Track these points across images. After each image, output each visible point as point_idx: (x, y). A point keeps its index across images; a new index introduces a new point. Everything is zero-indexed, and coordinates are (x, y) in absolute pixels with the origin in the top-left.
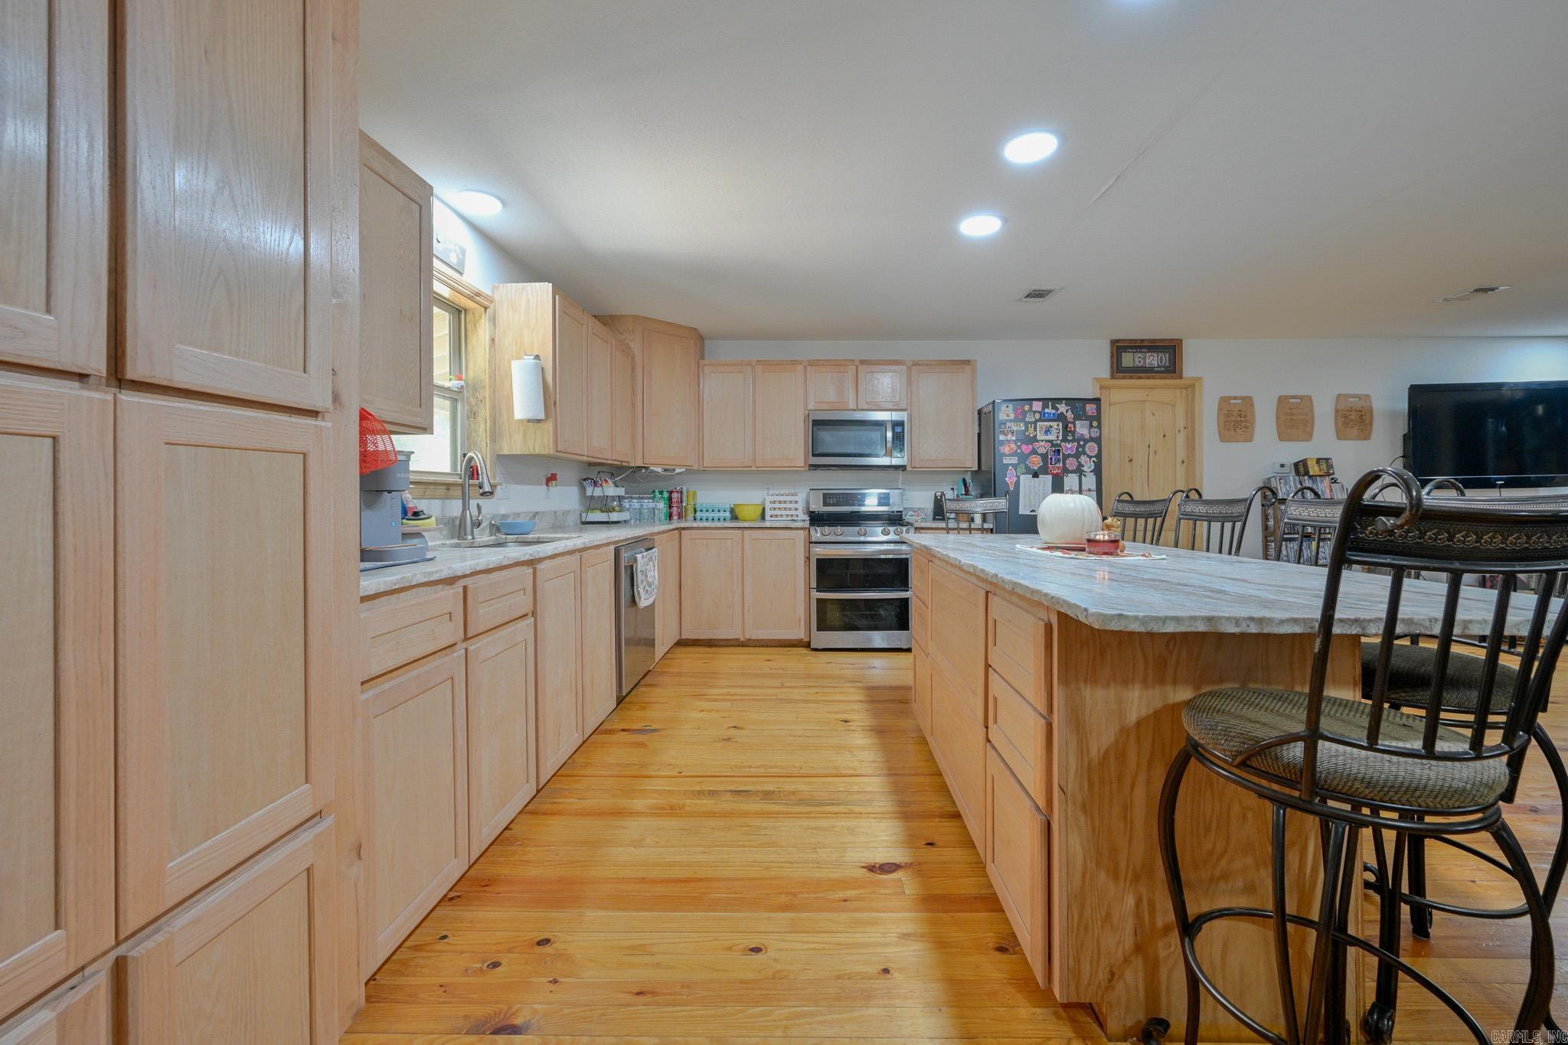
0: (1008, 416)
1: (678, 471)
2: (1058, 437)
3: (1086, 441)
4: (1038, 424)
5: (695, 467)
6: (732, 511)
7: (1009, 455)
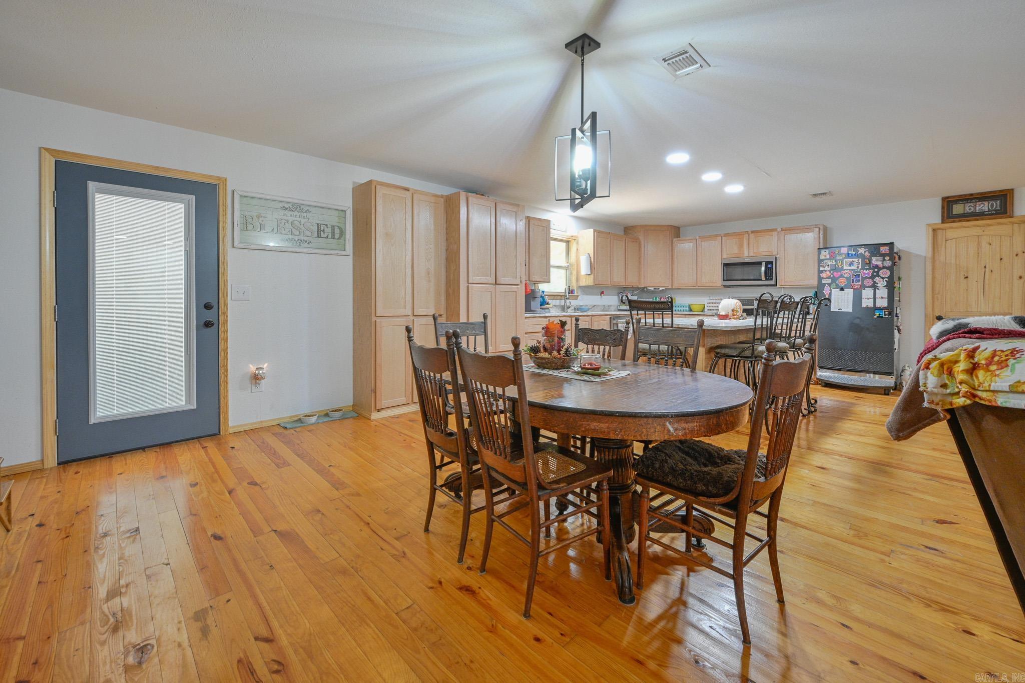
0: (825, 256)
1: (661, 289)
2: (858, 267)
3: (880, 269)
4: (845, 260)
5: (670, 287)
6: (689, 307)
7: (826, 278)
